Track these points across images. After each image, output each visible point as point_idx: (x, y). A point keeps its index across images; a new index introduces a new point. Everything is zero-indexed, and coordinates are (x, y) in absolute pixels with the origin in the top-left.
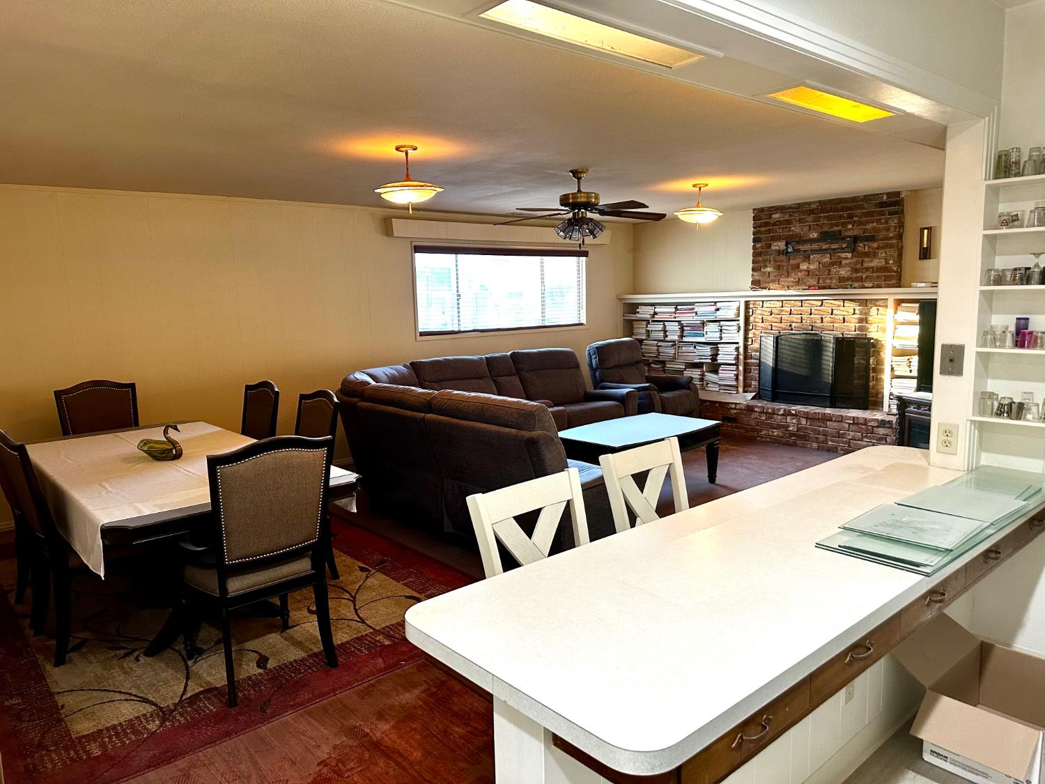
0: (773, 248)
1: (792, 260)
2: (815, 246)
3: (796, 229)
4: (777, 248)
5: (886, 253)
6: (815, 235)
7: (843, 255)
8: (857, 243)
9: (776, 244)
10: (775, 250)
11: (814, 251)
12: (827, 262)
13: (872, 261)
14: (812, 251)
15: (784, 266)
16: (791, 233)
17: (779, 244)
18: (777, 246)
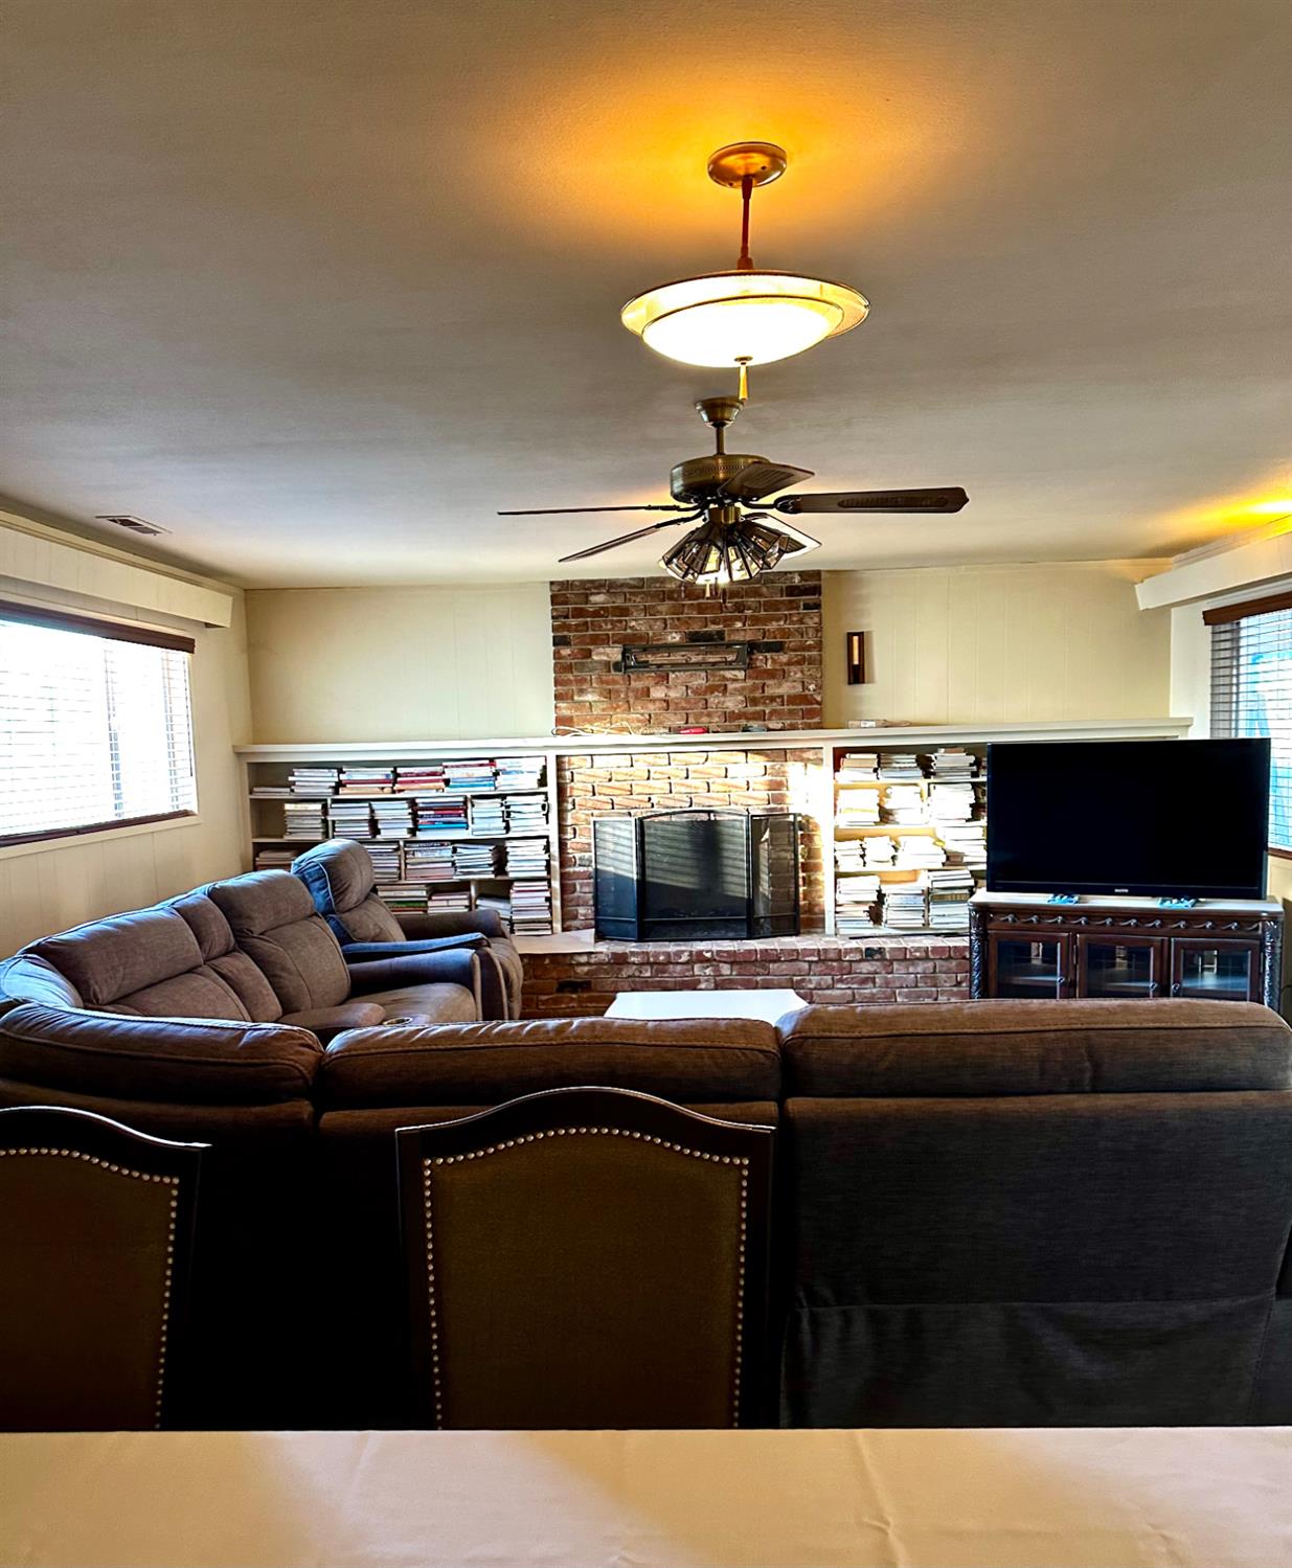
0: (595, 658)
1: (635, 681)
2: (677, 657)
3: (638, 624)
4: (605, 658)
5: (802, 672)
6: (675, 638)
7: (729, 674)
8: (753, 654)
9: (601, 650)
10: (600, 662)
11: (676, 666)
12: (701, 685)
13: (780, 685)
14: (673, 665)
15: (618, 691)
16: (629, 631)
17: (608, 650)
18: (601, 654)
